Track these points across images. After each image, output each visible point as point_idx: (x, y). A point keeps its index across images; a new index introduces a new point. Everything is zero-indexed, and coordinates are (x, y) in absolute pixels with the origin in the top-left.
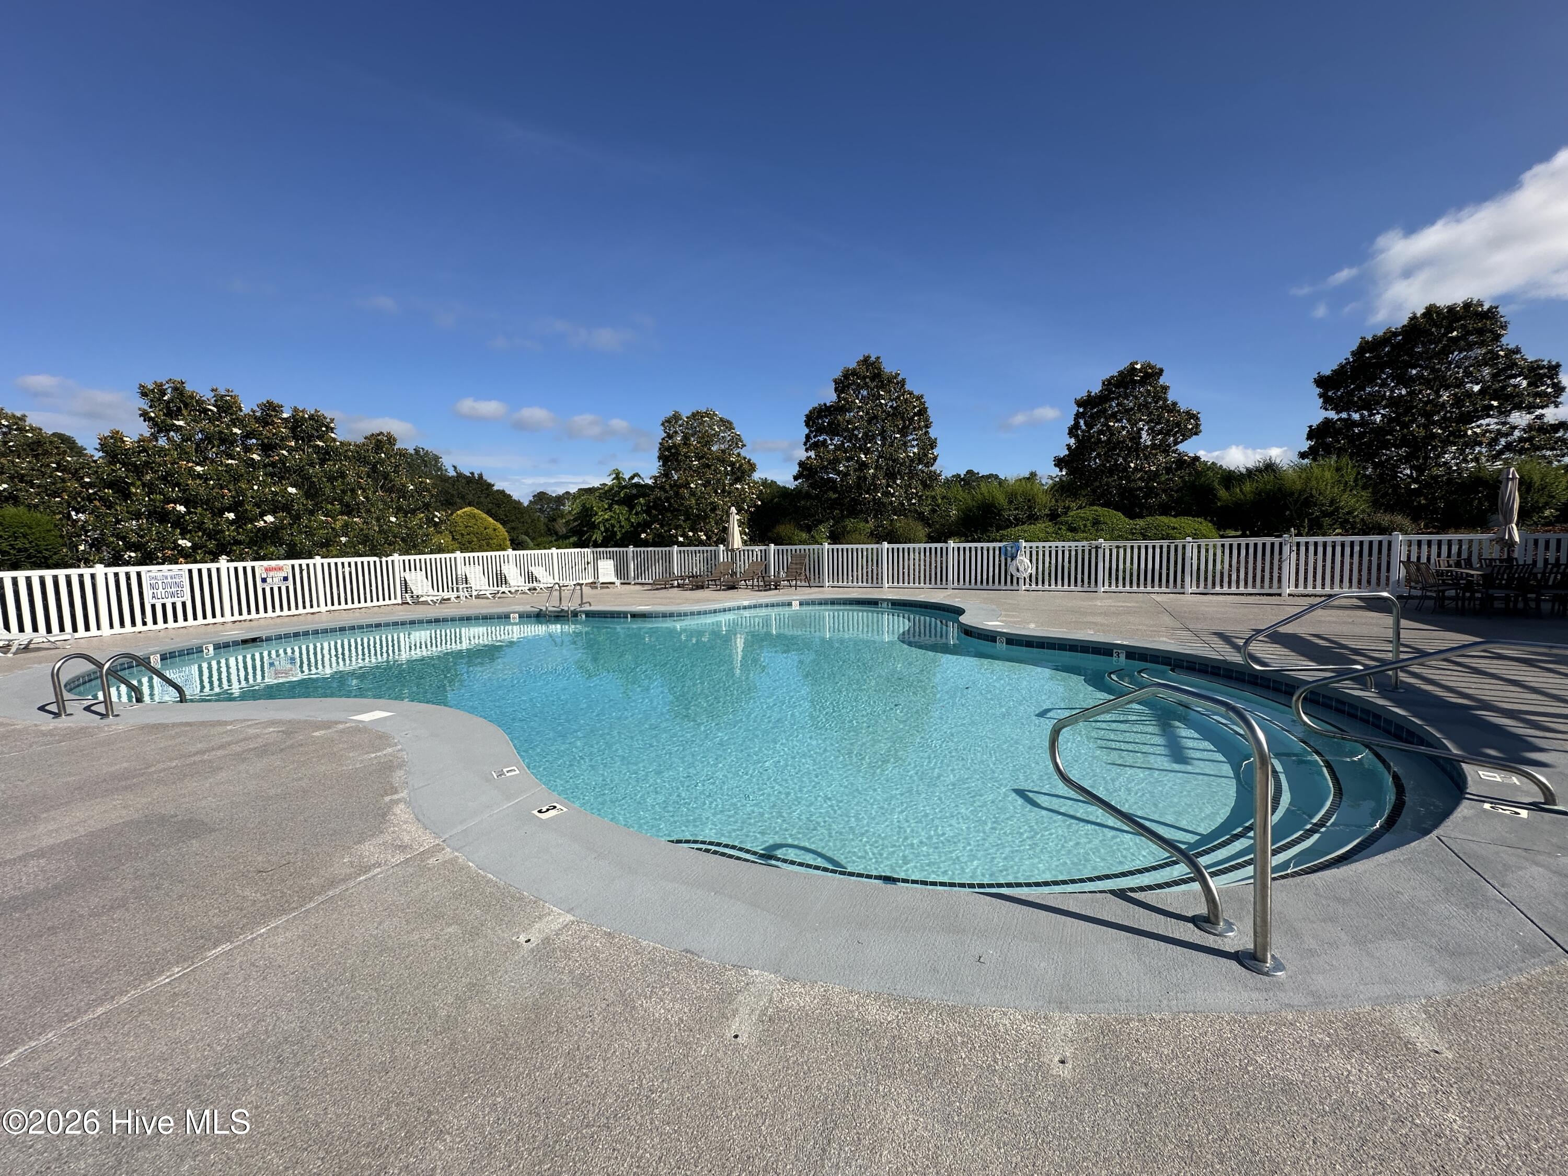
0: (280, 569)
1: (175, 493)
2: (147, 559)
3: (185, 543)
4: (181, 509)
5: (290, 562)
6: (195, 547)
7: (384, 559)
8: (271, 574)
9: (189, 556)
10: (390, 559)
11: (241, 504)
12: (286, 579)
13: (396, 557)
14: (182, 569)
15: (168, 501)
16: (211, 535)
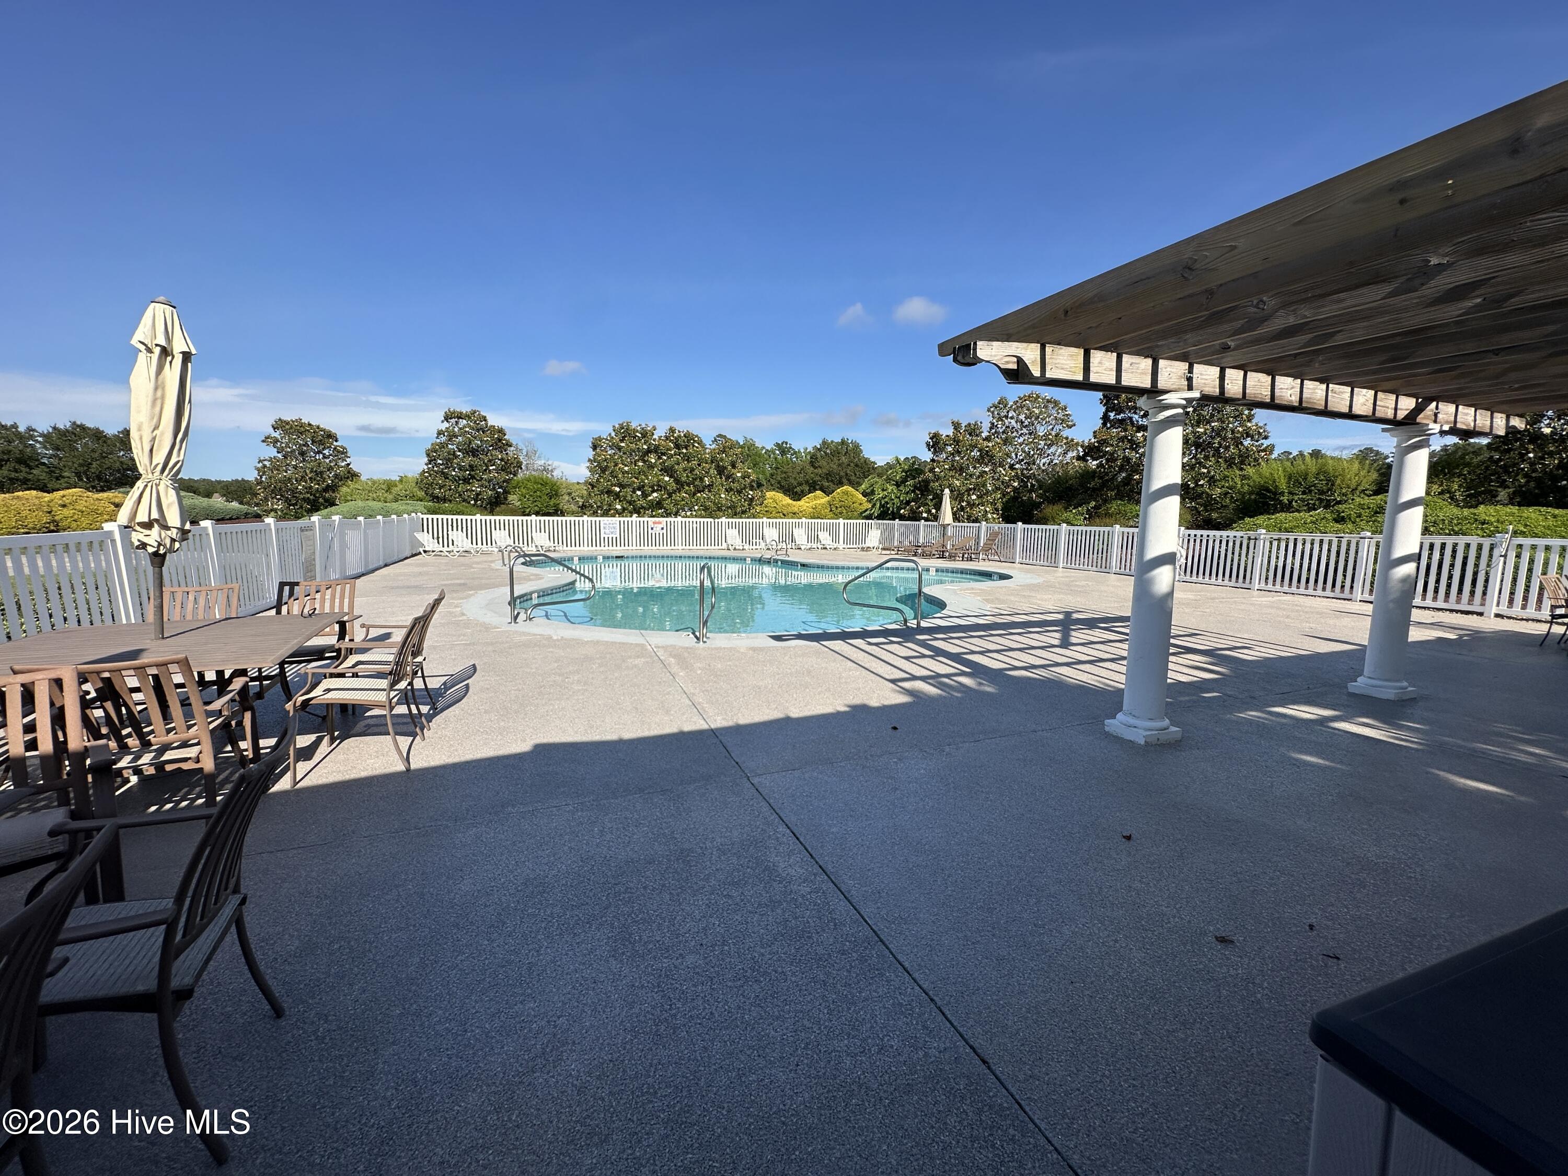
0: (660, 523)
1: (615, 481)
2: (606, 514)
3: (619, 507)
4: (617, 489)
5: (665, 519)
6: (624, 509)
7: (716, 520)
8: (656, 525)
9: (620, 513)
10: (720, 520)
11: (643, 486)
12: (662, 529)
13: (724, 519)
14: (617, 519)
15: (612, 485)
16: (630, 503)
